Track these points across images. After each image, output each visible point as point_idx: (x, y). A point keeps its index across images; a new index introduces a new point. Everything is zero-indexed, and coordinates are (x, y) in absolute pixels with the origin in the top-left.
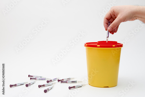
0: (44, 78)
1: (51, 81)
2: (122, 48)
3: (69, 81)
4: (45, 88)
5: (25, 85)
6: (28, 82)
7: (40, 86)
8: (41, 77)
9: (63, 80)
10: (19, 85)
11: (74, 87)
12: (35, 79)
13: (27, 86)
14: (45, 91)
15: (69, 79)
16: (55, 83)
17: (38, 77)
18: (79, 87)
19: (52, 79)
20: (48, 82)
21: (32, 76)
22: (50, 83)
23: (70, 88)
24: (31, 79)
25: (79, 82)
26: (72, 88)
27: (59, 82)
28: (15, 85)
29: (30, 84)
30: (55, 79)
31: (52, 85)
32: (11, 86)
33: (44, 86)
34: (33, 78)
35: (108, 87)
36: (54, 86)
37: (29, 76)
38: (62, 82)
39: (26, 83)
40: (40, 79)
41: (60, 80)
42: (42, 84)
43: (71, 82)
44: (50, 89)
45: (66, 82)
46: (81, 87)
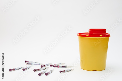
0: (38, 63)
1: (45, 65)
2: (110, 37)
3: (60, 66)
4: (40, 72)
5: (22, 69)
6: (24, 67)
7: (35, 70)
8: (36, 63)
9: (55, 65)
10: (17, 70)
11: (64, 71)
12: (31, 64)
13: (24, 70)
14: (40, 75)
15: (60, 64)
16: (48, 67)
17: (33, 62)
18: (68, 71)
19: (45, 64)
20: (42, 66)
21: (28, 62)
22: (44, 68)
23: (61, 72)
24: (27, 64)
25: (68, 67)
26: (63, 72)
27: (51, 67)
28: (14, 69)
29: (26, 68)
30: (48, 65)
31: (46, 69)
32: (10, 70)
33: (38, 70)
34: (29, 63)
35: (96, 71)
36: (47, 70)
37: (26, 62)
38: (54, 67)
39: (23, 67)
40: (35, 65)
41: (52, 65)
42: (37, 69)
43: (62, 67)
44: (43, 72)
45: (57, 67)
46: (70, 71)
